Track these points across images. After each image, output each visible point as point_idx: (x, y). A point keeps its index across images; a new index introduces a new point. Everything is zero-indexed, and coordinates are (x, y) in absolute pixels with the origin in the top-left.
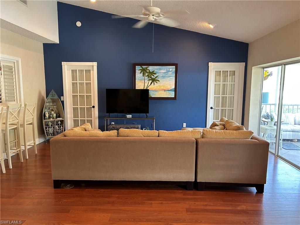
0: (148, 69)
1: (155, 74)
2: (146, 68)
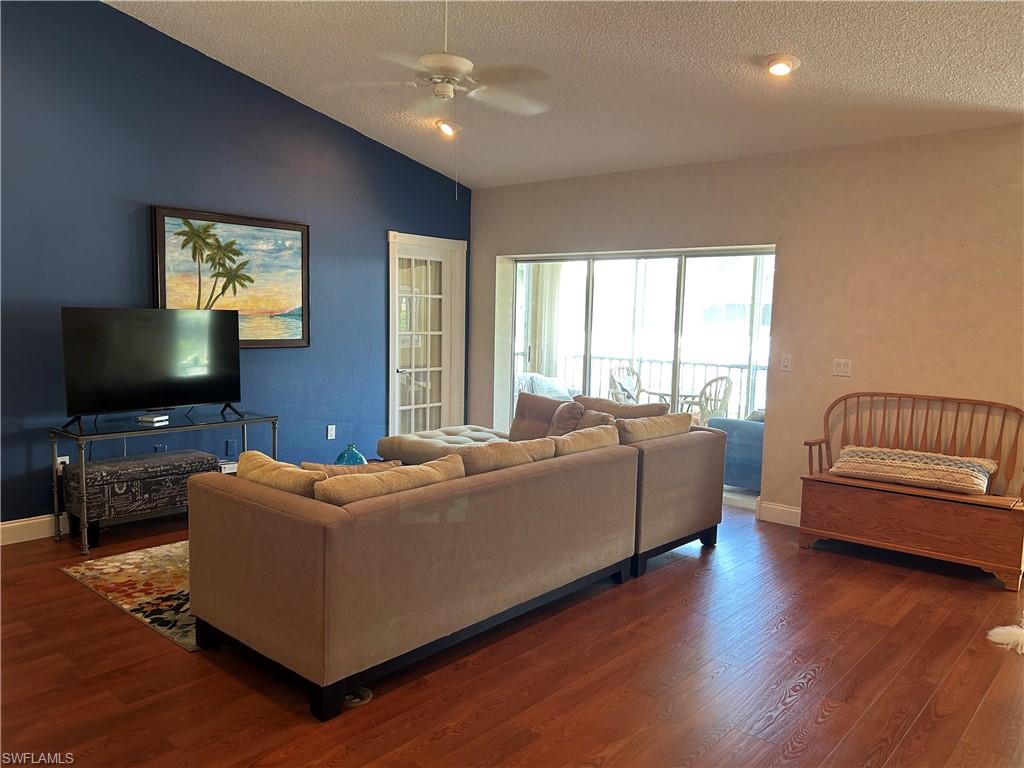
0: (212, 231)
1: (238, 253)
2: (206, 229)
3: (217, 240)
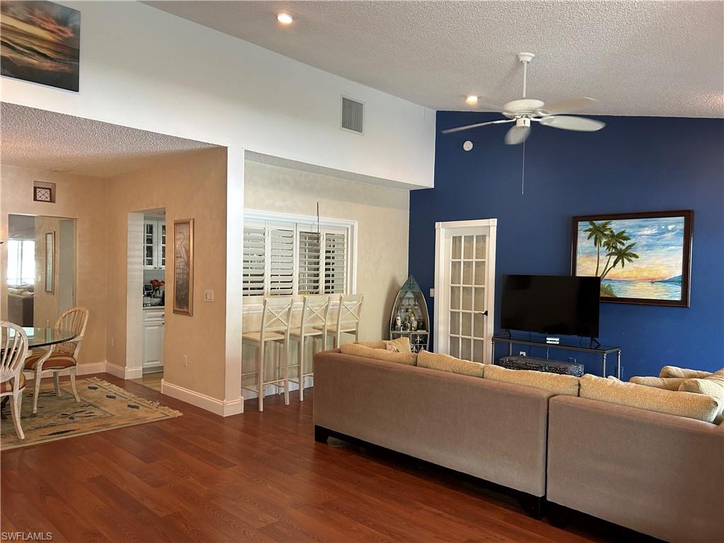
0: (608, 226)
1: (627, 239)
3: (612, 232)
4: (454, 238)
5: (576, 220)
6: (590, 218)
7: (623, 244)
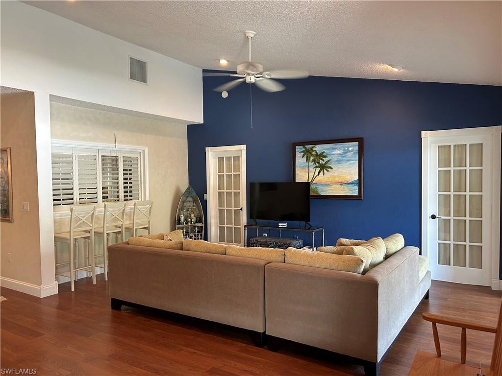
0: (314, 149)
1: (325, 157)
2: (312, 148)
3: (316, 152)
4: (219, 159)
5: (294, 145)
6: (303, 144)
7: (324, 161)
